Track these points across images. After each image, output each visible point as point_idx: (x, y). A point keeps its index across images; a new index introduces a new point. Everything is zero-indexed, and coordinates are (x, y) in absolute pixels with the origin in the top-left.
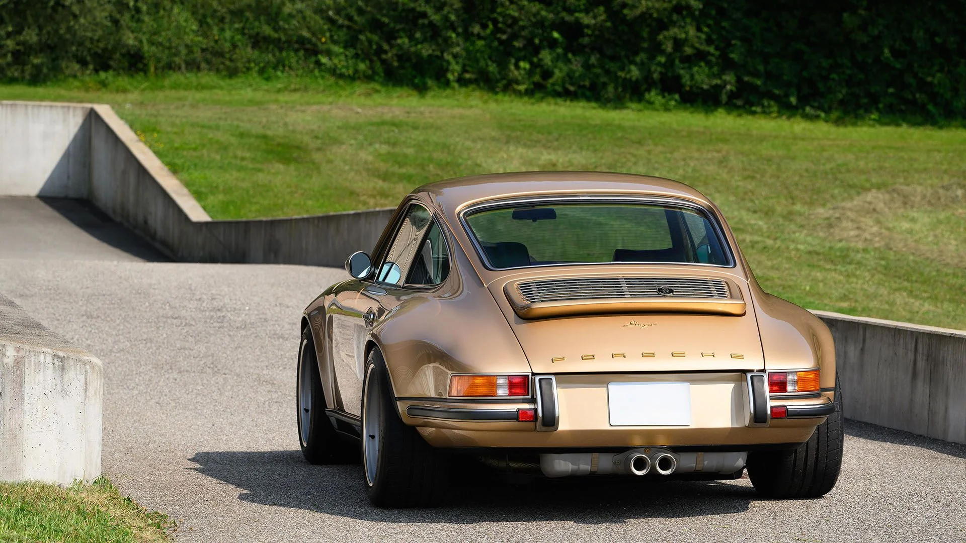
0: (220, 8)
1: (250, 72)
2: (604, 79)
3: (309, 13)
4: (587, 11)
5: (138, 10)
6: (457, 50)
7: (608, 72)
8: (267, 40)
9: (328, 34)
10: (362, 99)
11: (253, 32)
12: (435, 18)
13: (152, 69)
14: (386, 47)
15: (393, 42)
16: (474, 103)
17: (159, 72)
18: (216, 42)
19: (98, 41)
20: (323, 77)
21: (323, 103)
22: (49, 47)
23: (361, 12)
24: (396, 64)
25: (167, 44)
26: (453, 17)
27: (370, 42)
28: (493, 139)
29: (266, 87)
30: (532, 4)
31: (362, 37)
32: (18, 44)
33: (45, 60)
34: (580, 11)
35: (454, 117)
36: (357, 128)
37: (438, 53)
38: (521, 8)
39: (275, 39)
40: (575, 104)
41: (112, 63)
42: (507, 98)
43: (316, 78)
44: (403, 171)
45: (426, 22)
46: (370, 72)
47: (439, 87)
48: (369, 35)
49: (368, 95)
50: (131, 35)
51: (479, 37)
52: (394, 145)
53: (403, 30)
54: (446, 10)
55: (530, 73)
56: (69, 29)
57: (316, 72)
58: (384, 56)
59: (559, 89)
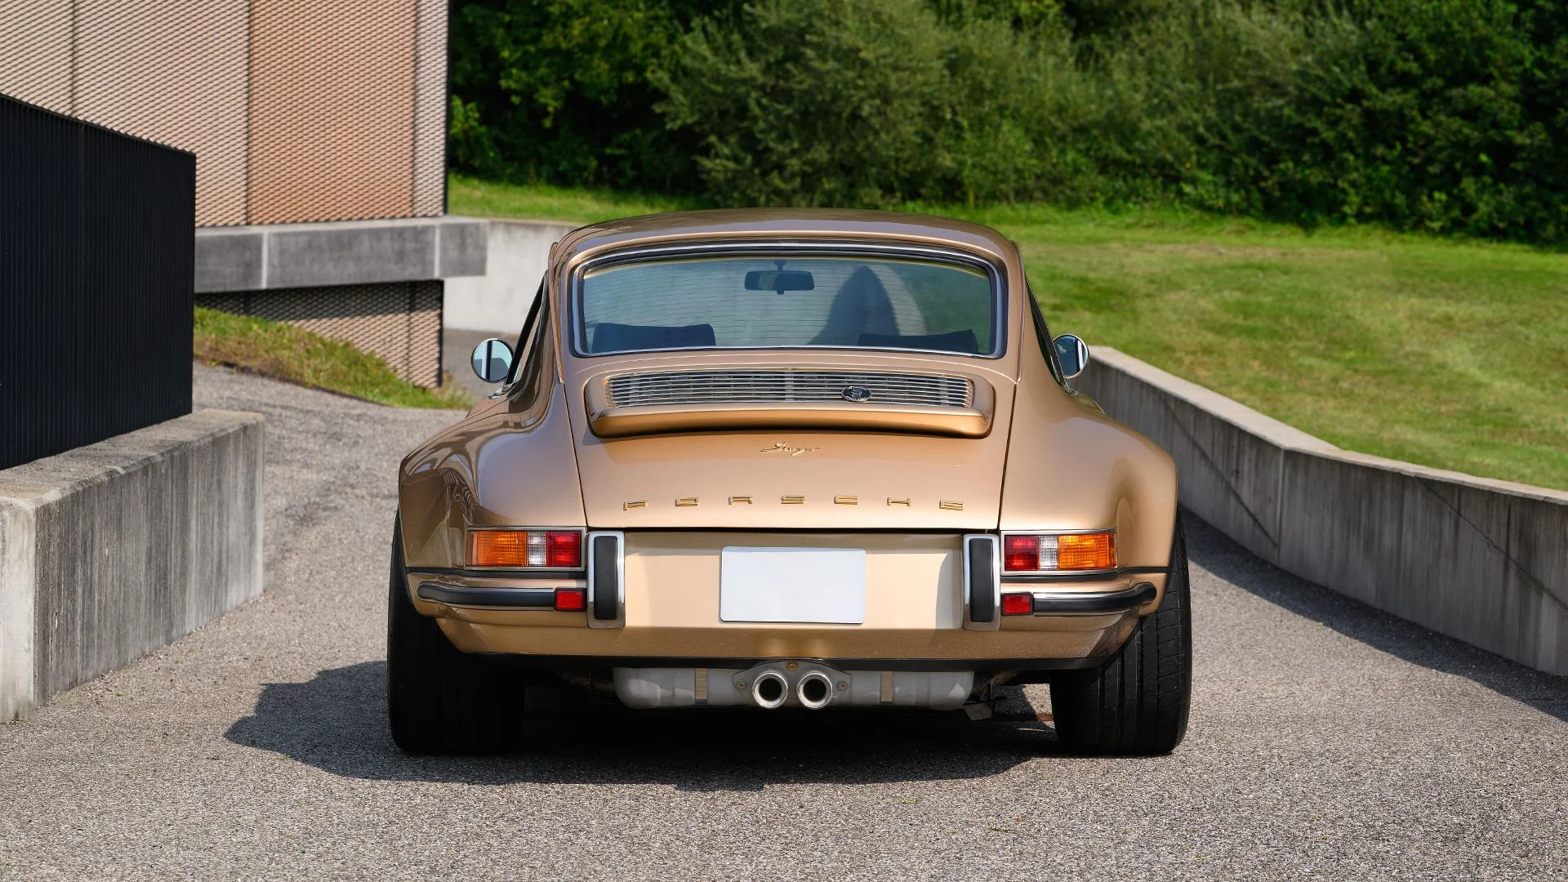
0: (1059, 124)
1: (1095, 204)
2: (1542, 214)
3: (1174, 132)
4: (1521, 129)
5: (958, 126)
6: (1355, 175)
7: (1547, 206)
8: (1118, 162)
9: (1194, 158)
10: (1233, 239)
11: (1102, 154)
12: (1328, 135)
13: (971, 198)
14: (1266, 173)
15: (1275, 167)
16: (1371, 244)
17: (981, 202)
18: (1054, 165)
19: (906, 162)
20: (1185, 211)
21: (1179, 242)
22: (842, 167)
23: (1237, 129)
24: (1277, 194)
25: (993, 168)
26: (1351, 134)
27: (1246, 166)
28: (1383, 287)
29: (1112, 222)
30: (1451, 120)
31: (1237, 161)
32: (805, 163)
33: (839, 184)
34: (1513, 128)
35: (1339, 260)
36: (1212, 272)
37: (1331, 181)
38: (1437, 125)
39: (1128, 163)
40: (1502, 246)
41: (923, 191)
42: (1416, 238)
43: (1176, 210)
44: (1250, 322)
45: (1317, 140)
46: (1244, 205)
47: (1331, 224)
48: (1244, 157)
49: (1240, 233)
50: (948, 156)
51: (1385, 161)
52: (1249, 292)
53: (1288, 151)
54: (1342, 127)
55: (1447, 208)
56: (868, 147)
57: (1177, 204)
58: (1263, 184)
59: (1483, 225)
